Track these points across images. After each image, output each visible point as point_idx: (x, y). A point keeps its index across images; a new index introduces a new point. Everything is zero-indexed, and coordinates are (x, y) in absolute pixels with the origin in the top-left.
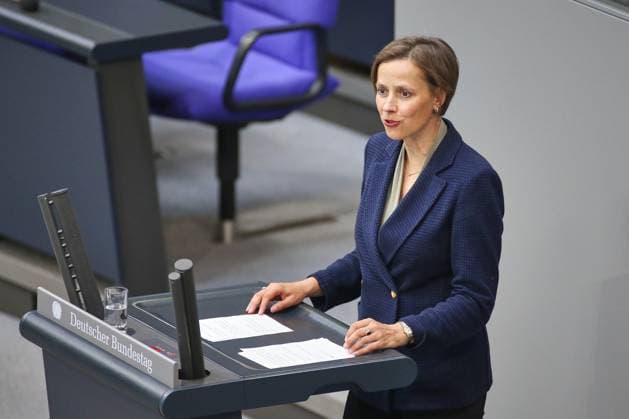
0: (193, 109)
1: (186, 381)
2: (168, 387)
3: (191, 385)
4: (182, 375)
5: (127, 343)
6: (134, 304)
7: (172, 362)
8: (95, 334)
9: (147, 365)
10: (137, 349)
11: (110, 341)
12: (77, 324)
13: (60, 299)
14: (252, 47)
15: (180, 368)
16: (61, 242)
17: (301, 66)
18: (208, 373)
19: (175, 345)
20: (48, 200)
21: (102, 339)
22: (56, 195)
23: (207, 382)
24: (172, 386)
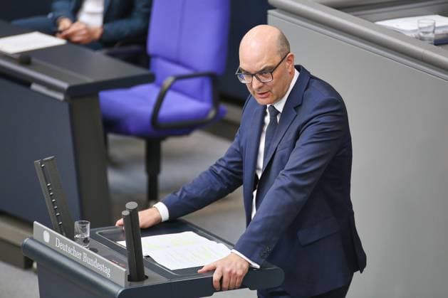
0: (132, 128)
1: (132, 283)
2: (121, 287)
3: (136, 285)
4: (130, 278)
5: (94, 258)
6: (97, 233)
7: (123, 270)
8: (72, 252)
9: (107, 272)
10: (100, 262)
11: (82, 257)
12: (59, 245)
13: (49, 229)
14: (170, 88)
15: (129, 274)
16: (50, 191)
17: (202, 100)
18: (147, 277)
19: (126, 260)
20: (41, 164)
21: (77, 255)
22: (47, 161)
23: (146, 283)
24: (124, 286)
